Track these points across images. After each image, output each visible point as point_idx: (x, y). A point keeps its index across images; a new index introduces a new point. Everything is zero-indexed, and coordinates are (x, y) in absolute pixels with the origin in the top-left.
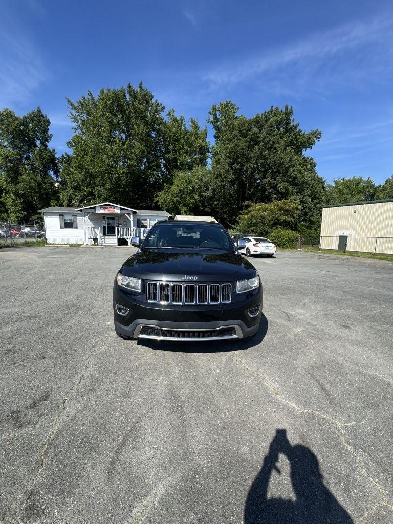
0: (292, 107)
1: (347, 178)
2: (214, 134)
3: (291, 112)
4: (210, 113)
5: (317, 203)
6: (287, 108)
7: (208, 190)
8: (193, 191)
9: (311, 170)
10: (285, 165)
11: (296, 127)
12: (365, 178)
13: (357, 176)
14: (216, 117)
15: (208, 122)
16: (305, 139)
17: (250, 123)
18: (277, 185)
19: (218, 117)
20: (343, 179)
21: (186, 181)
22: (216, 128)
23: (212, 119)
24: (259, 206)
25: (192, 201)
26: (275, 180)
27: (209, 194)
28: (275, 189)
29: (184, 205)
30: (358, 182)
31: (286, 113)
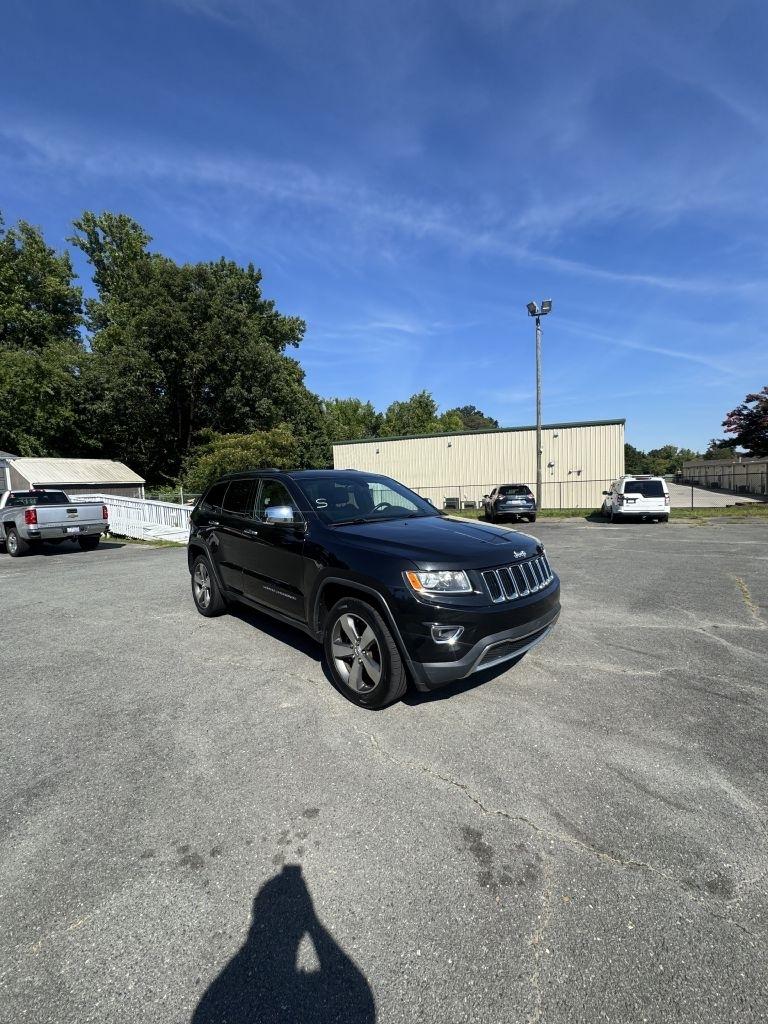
0: (260, 270)
1: (342, 398)
2: (93, 275)
3: (258, 279)
4: (79, 226)
5: (316, 437)
6: (251, 268)
7: (100, 397)
8: (56, 397)
9: (299, 381)
10: (266, 367)
11: (271, 305)
12: (364, 403)
13: (354, 398)
14: (97, 240)
15: (75, 245)
16: (287, 328)
17: (186, 275)
18: (255, 401)
19: (101, 241)
20: (337, 400)
21: (30, 370)
22: (99, 263)
23: (85, 240)
24: (232, 439)
25: (53, 421)
26: (249, 391)
27: (103, 407)
28: (253, 408)
29: (28, 431)
30: (356, 406)
31: (251, 276)
